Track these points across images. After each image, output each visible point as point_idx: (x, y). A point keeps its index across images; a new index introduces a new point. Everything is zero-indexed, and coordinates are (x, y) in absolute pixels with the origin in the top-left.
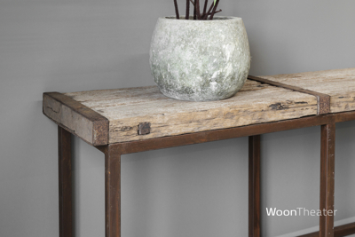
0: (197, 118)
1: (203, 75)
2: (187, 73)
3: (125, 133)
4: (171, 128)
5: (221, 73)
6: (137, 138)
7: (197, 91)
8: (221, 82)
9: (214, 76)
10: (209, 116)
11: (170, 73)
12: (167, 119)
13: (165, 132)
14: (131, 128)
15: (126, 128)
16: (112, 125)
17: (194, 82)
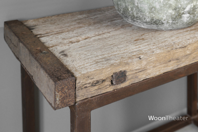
0: (176, 56)
1: (175, 9)
2: (158, 7)
3: (96, 88)
4: (149, 71)
5: (194, 6)
6: (110, 89)
7: (168, 22)
8: (193, 14)
9: (187, 9)
10: (188, 52)
11: (137, 7)
12: (144, 63)
13: (142, 77)
14: (103, 81)
15: (98, 82)
16: (80, 82)
17: (165, 15)
